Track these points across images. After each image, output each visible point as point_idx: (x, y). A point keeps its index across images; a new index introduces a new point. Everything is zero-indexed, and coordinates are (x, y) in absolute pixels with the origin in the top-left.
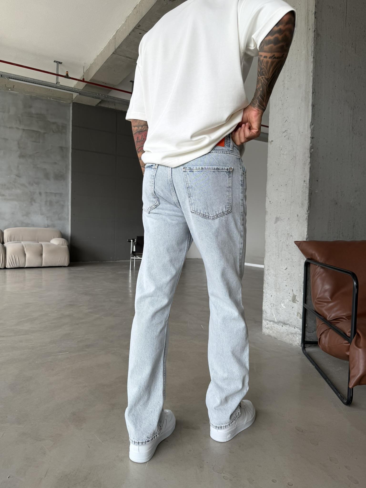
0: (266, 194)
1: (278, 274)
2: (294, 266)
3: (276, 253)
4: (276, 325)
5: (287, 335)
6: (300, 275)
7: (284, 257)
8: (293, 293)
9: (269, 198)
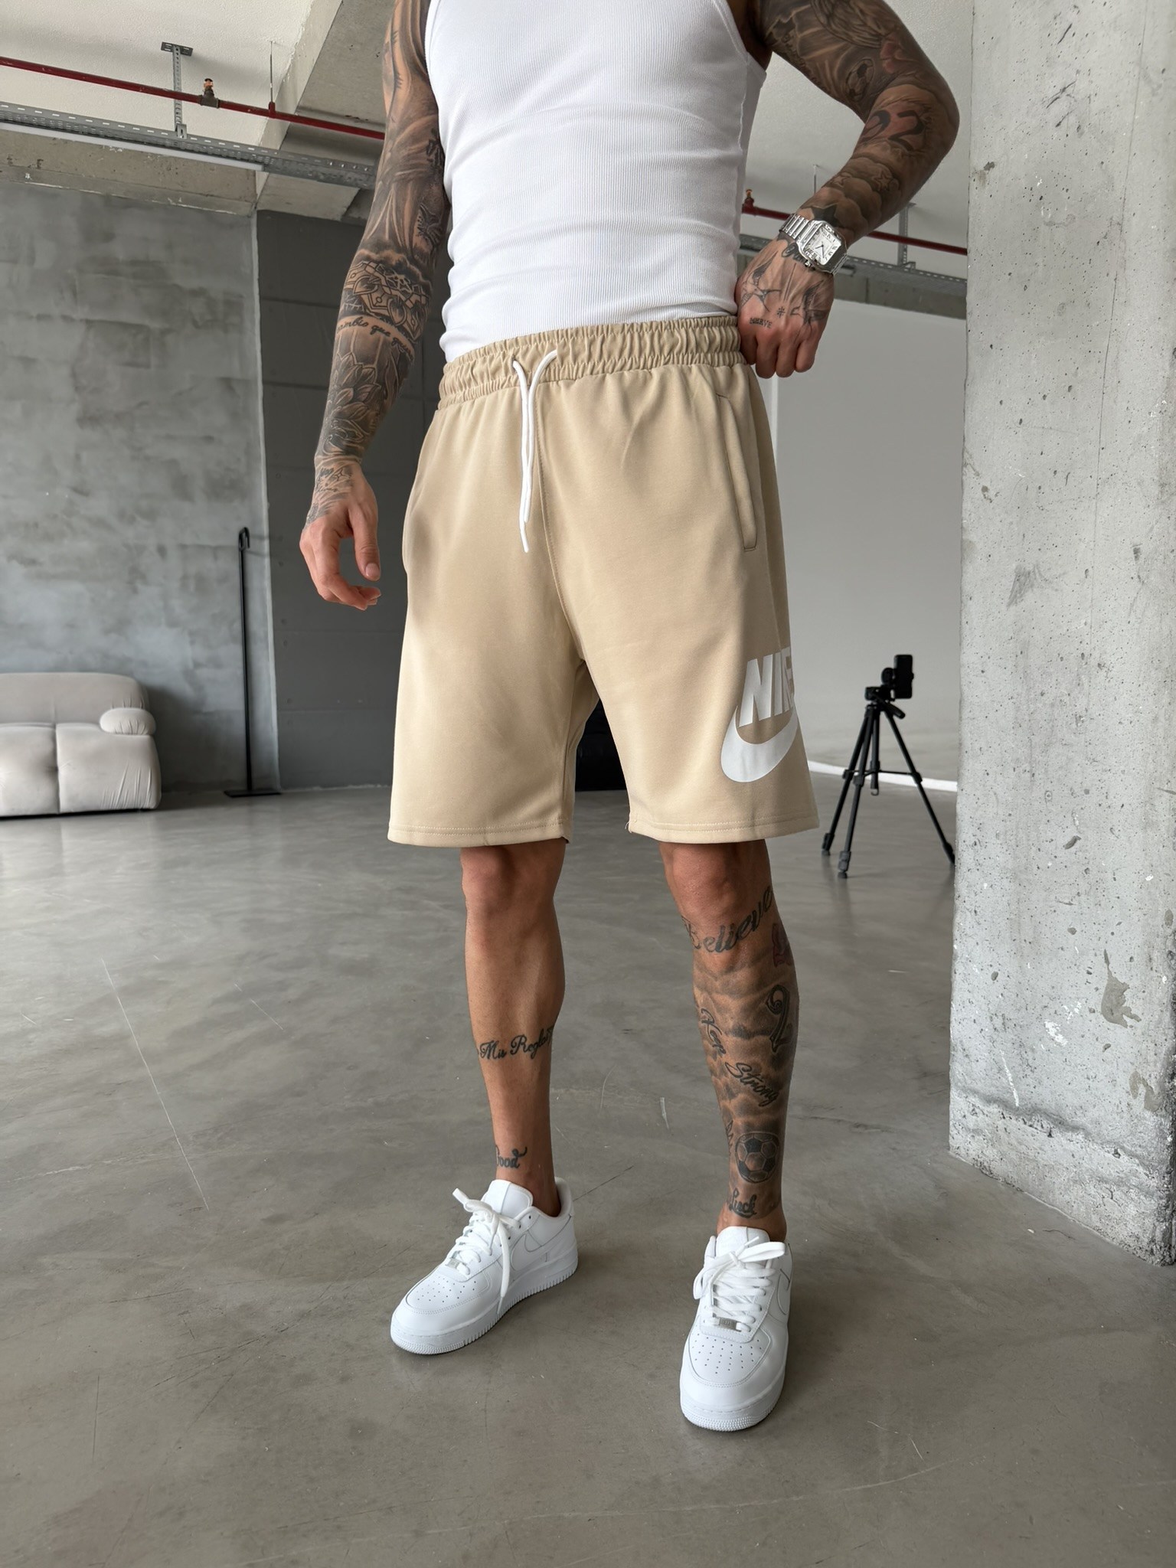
0: (963, 450)
1: (1026, 869)
2: (1116, 832)
3: (1018, 759)
4: (1015, 1124)
5: (1075, 1182)
6: (1149, 878)
7: (1059, 780)
8: (1110, 973)
9: (978, 474)
